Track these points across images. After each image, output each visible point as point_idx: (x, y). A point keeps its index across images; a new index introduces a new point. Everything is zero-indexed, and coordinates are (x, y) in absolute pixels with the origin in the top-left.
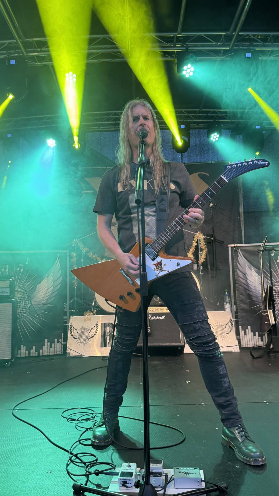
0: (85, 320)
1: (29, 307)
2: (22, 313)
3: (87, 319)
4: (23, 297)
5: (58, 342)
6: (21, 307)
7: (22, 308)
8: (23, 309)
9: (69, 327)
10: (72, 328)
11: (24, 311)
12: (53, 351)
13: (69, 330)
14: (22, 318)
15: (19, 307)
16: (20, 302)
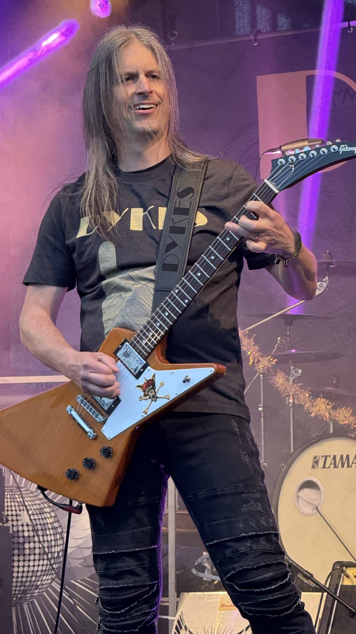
0: (223, 605)
1: (56, 554)
2: (39, 574)
4: (40, 524)
6: (35, 554)
7: (37, 557)
8: (39, 560)
9: (174, 627)
10: (181, 628)
11: (44, 568)
14: (37, 587)
15: (30, 555)
16: (31, 540)
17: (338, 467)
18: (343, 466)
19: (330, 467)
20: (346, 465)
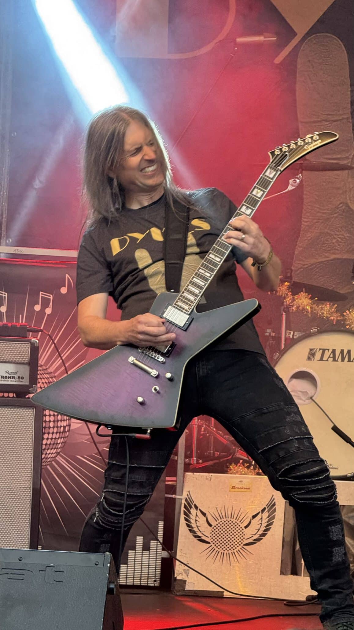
0: (234, 487)
3: (240, 486)
5: (146, 547)
9: (183, 506)
10: (191, 507)
12: (130, 575)
13: (182, 513)
17: (337, 361)
18: (343, 360)
19: (329, 360)
20: (346, 359)
